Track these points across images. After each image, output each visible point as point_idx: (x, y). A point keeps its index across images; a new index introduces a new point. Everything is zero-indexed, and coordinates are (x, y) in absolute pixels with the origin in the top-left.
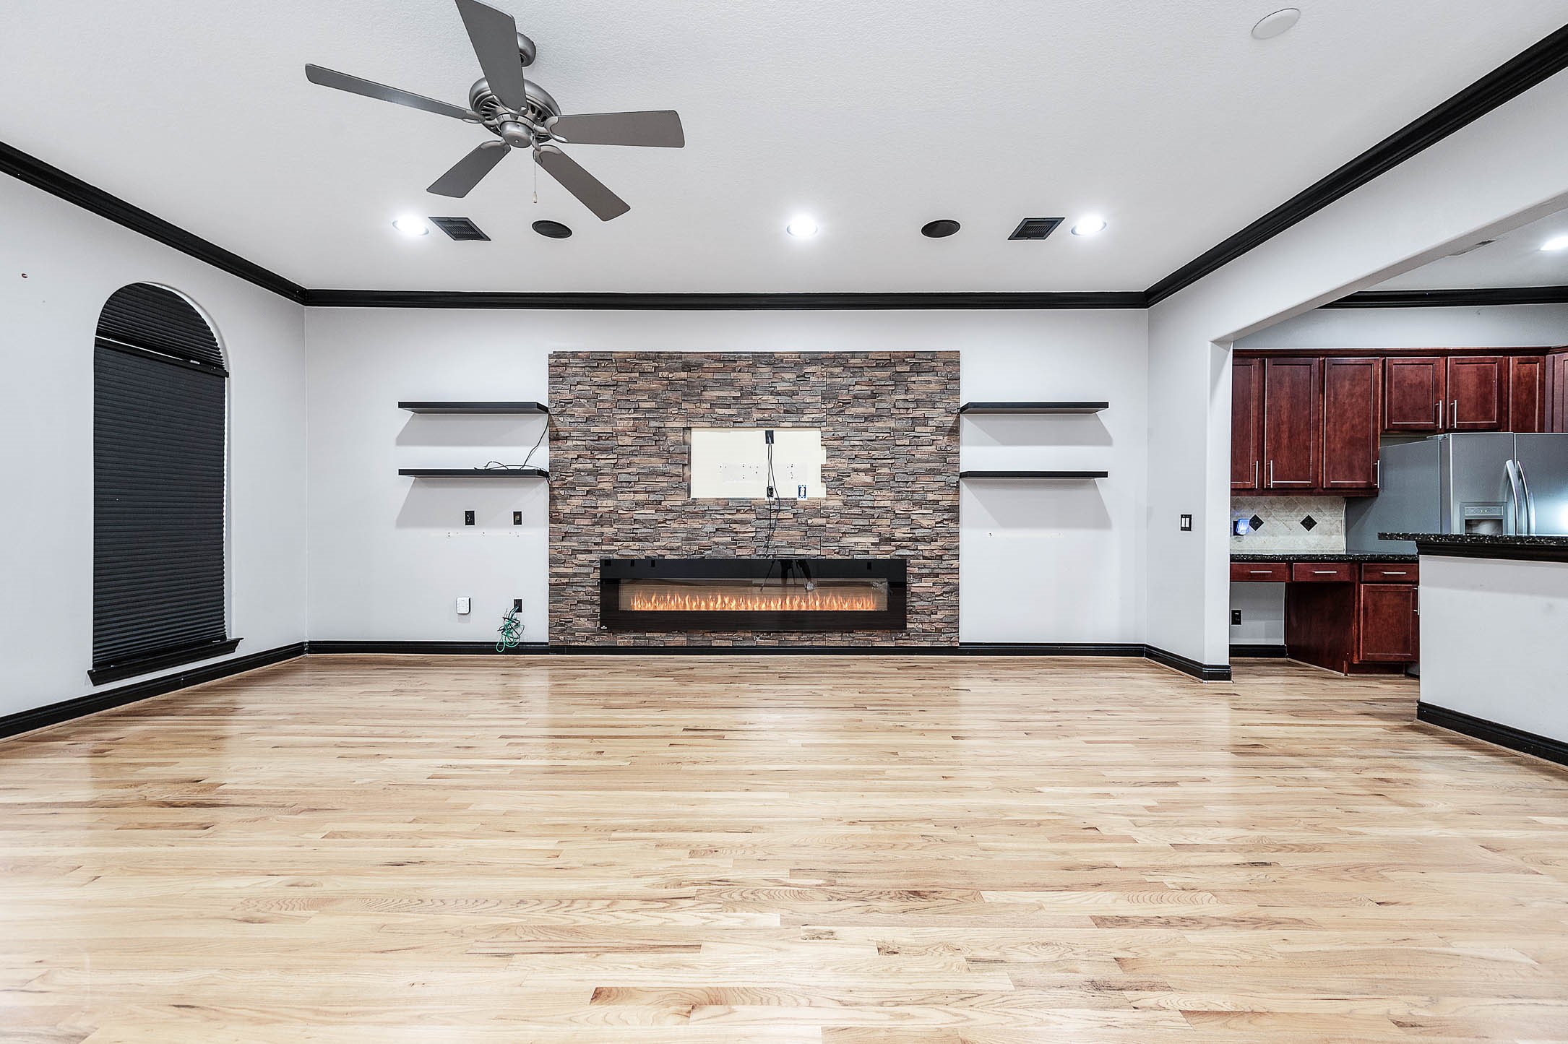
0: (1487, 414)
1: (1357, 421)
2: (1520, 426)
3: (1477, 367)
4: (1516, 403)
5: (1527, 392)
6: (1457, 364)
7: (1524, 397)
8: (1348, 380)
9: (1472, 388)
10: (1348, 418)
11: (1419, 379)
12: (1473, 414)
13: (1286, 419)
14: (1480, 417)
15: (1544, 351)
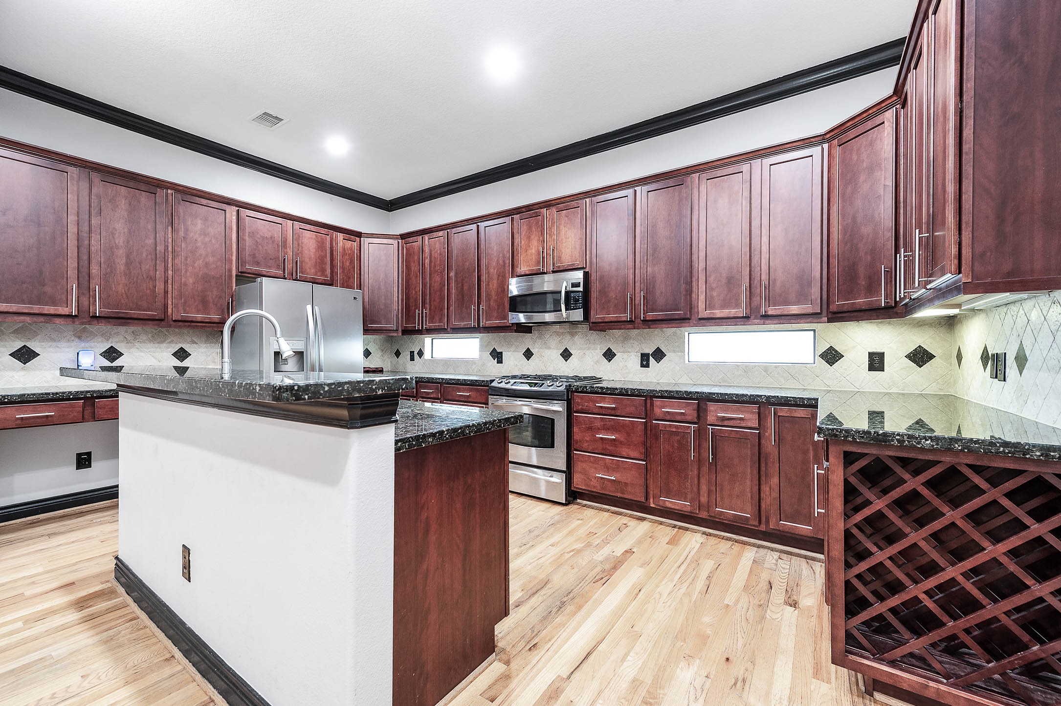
0: (323, 271)
1: (211, 259)
2: (346, 284)
3: (316, 235)
4: (343, 268)
5: (350, 261)
6: (300, 228)
7: (348, 264)
8: (201, 219)
9: (313, 250)
10: (201, 255)
11: (270, 234)
12: (313, 271)
13: (121, 243)
14: (319, 274)
15: (359, 235)
